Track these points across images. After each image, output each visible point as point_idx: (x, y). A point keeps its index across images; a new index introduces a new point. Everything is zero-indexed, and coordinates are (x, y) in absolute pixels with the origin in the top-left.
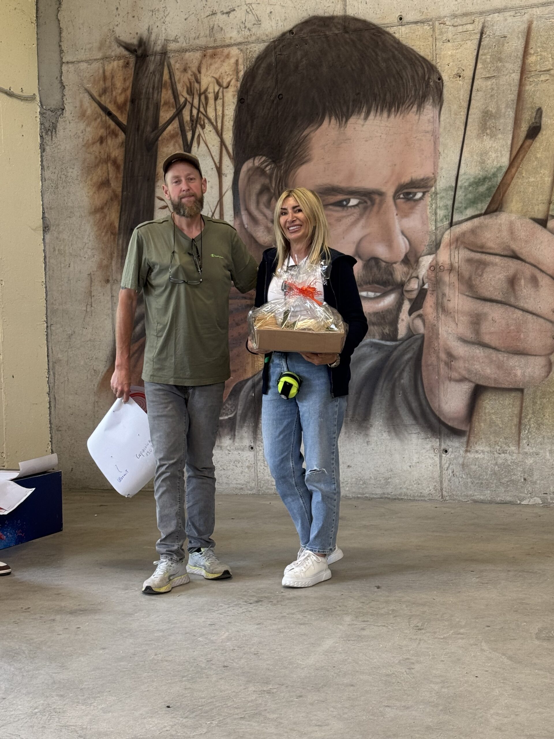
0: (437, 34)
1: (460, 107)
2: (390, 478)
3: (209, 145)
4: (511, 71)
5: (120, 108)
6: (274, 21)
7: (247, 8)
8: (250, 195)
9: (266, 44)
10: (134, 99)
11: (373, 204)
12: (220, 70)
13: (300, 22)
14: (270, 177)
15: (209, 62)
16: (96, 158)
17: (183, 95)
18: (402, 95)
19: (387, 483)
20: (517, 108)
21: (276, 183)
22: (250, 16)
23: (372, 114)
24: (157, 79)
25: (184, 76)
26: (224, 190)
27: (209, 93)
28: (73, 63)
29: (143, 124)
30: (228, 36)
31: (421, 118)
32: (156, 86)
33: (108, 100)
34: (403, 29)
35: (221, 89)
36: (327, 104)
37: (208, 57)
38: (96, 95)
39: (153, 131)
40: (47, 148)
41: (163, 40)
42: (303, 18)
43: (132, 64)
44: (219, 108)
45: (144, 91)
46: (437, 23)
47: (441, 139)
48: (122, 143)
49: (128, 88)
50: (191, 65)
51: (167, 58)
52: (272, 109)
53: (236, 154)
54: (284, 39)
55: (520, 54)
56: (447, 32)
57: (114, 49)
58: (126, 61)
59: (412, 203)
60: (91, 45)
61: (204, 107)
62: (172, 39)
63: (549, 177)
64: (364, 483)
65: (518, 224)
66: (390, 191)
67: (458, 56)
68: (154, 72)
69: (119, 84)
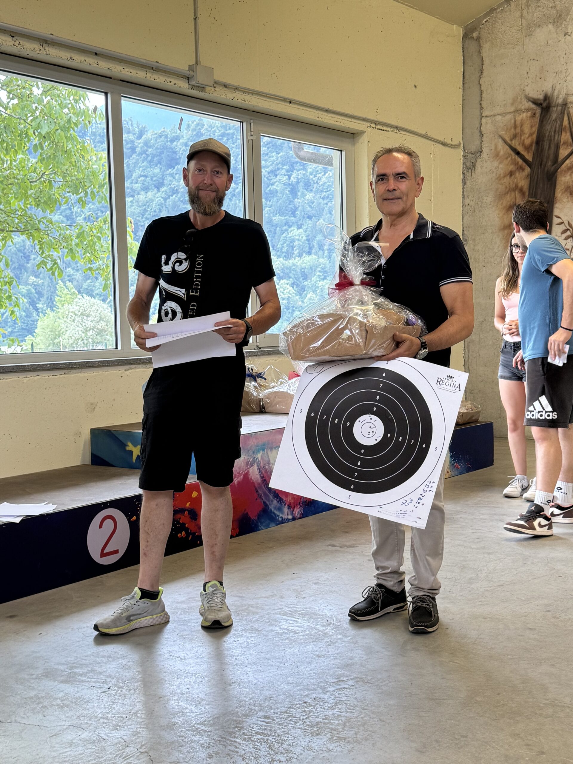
5: (527, 148)
10: (539, 142)
16: (506, 187)
24: (558, 125)
28: (491, 116)
29: (545, 160)
32: (557, 130)
33: (518, 143)
38: (508, 139)
39: (553, 165)
40: (468, 182)
41: (564, 95)
43: (538, 115)
45: (547, 134)
48: (528, 175)
49: (534, 133)
51: (566, 108)
57: (524, 103)
58: (534, 112)
60: (505, 102)
62: (571, 93)
68: (556, 120)
69: (527, 129)
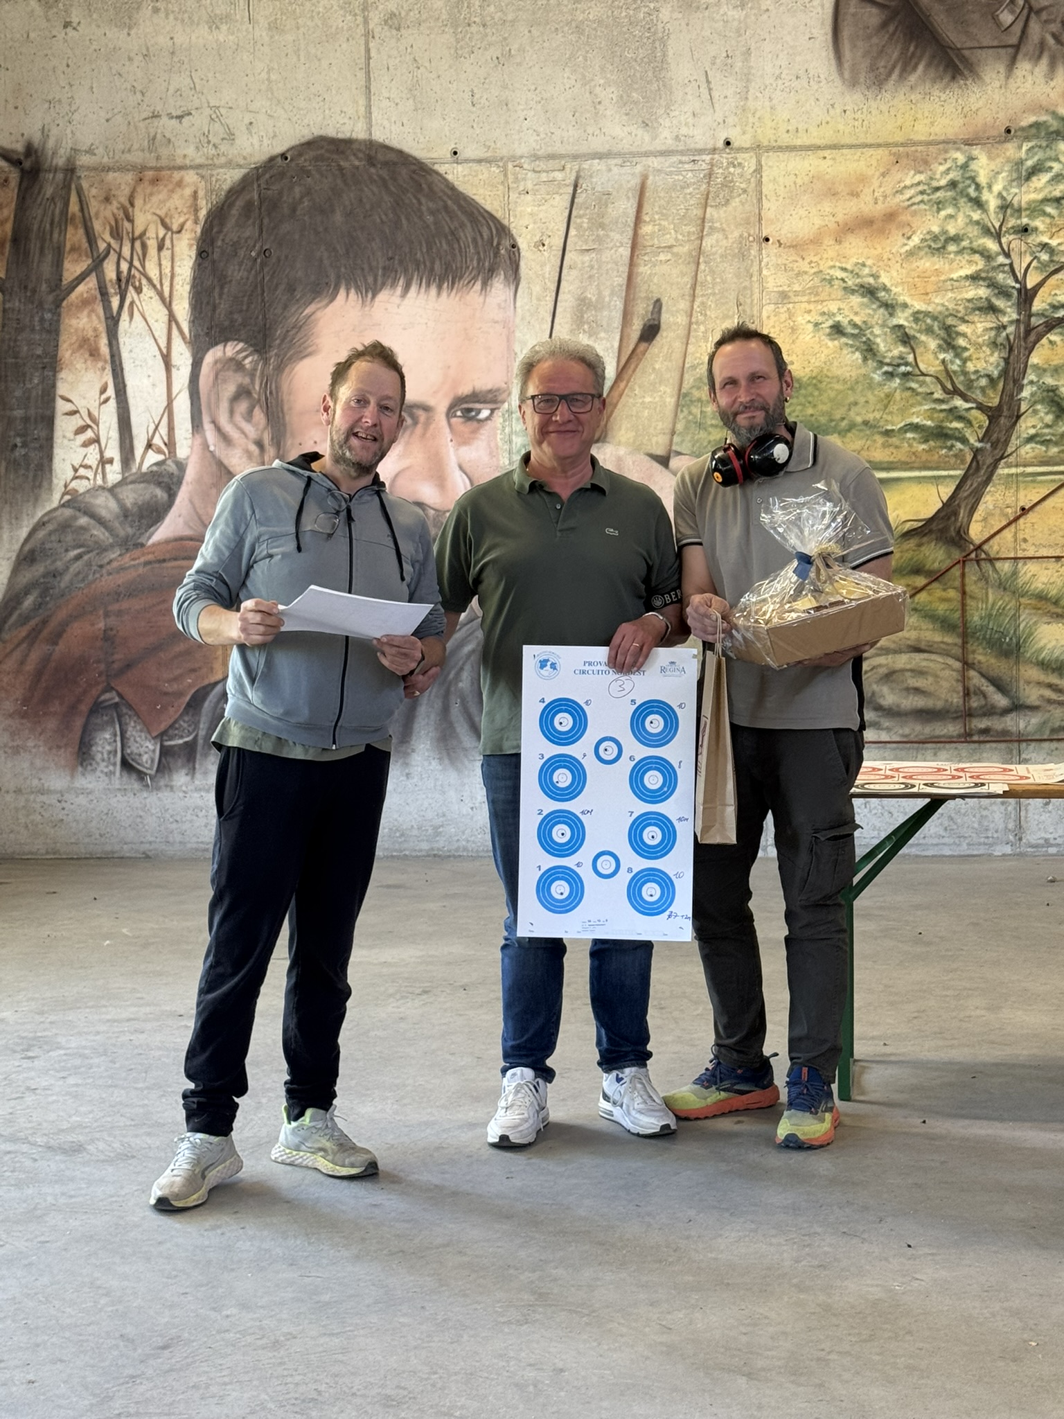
0: (510, 181)
1: (545, 289)
2: (442, 826)
3: (148, 319)
4: (618, 244)
6: (256, 137)
7: (212, 112)
8: (218, 399)
9: (243, 171)
11: (416, 423)
12: (168, 204)
13: (298, 143)
14: (252, 376)
15: (148, 191)
17: (105, 238)
18: (458, 265)
19: (437, 834)
20: (626, 296)
21: (261, 384)
22: (217, 125)
23: (414, 288)
24: (57, 211)
25: (105, 209)
26: (175, 390)
27: (149, 238)
29: (34, 280)
30: (180, 152)
31: (487, 300)
32: (57, 219)
34: (460, 168)
35: (170, 233)
36: (343, 270)
37: (147, 183)
39: (52, 291)
41: (69, 150)
42: (303, 137)
43: (14, 183)
44: (166, 264)
45: (35, 227)
46: (510, 166)
47: (518, 334)
49: (7, 220)
50: (116, 193)
51: (75, 178)
52: (253, 272)
53: (195, 336)
54: (271, 167)
55: (631, 220)
56: (524, 179)
58: (4, 176)
59: (475, 424)
61: (139, 259)
62: (84, 148)
63: (672, 396)
64: (402, 835)
65: (629, 461)
66: (442, 407)
67: (541, 215)
68: (53, 199)
